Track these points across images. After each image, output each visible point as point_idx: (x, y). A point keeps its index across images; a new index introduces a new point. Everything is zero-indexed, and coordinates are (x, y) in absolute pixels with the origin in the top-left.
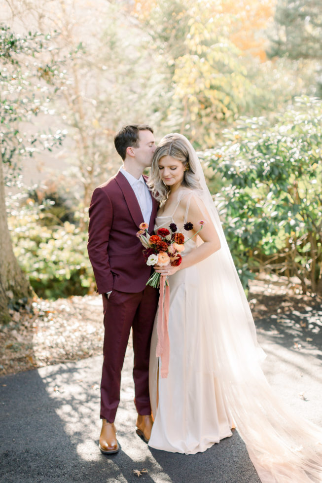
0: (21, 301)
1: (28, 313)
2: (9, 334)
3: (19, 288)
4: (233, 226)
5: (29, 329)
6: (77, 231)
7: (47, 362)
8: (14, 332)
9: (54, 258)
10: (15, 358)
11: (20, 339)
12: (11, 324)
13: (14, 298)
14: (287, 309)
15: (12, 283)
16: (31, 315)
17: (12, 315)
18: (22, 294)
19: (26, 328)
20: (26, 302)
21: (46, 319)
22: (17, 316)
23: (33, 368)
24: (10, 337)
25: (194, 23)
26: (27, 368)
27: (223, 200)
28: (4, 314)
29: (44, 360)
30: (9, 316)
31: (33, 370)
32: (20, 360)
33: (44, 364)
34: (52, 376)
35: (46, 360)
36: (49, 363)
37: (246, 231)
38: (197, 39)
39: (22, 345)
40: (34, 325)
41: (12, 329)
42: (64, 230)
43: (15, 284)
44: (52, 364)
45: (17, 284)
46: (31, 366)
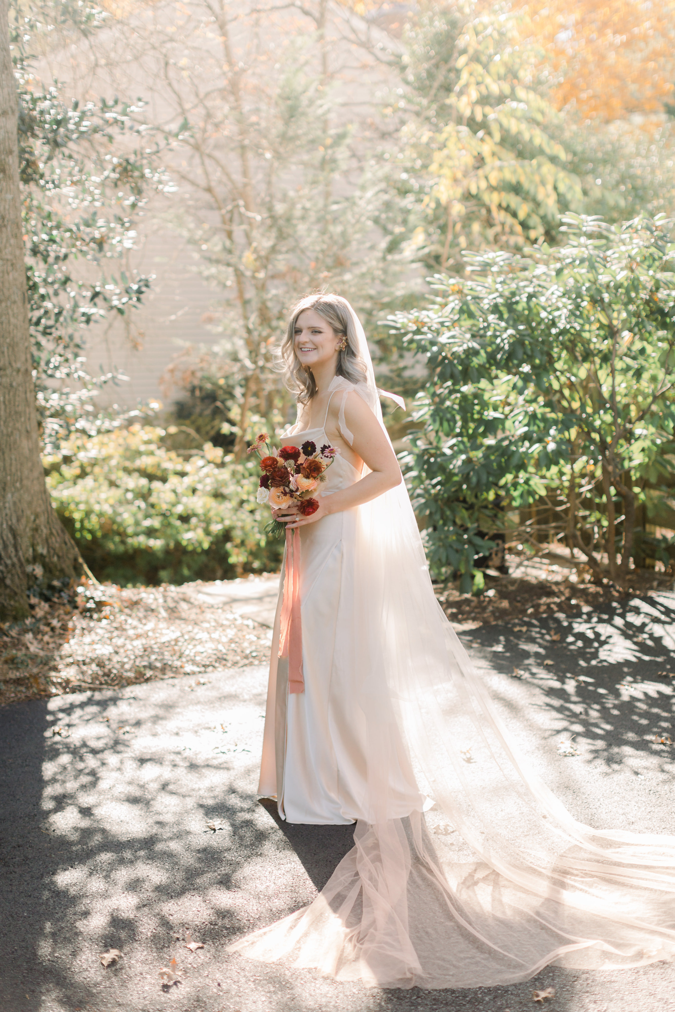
0: (56, 583)
1: (64, 605)
2: (18, 639)
3: (55, 559)
4: (448, 452)
5: (58, 631)
6: (229, 458)
7: (64, 688)
8: (29, 636)
9: (179, 509)
10: (11, 679)
11: (33, 649)
12: (28, 621)
13: (43, 576)
14: (543, 608)
15: (42, 550)
16: (69, 608)
17: (32, 607)
18: (62, 571)
19: (53, 629)
20: (66, 585)
21: (95, 616)
22: (42, 609)
23: (38, 697)
24: (18, 643)
25: (467, 64)
26: (26, 697)
27: (425, 405)
28: (17, 605)
29: (60, 684)
30: (27, 607)
31: (37, 699)
32: (18, 682)
33: (60, 692)
34: (69, 710)
35: (64, 684)
36: (68, 690)
37: (469, 461)
38: (474, 94)
39: (34, 658)
40: (70, 625)
41: (26, 631)
42: (203, 457)
43: (48, 552)
44: (73, 691)
45: (52, 552)
46: (35, 694)
